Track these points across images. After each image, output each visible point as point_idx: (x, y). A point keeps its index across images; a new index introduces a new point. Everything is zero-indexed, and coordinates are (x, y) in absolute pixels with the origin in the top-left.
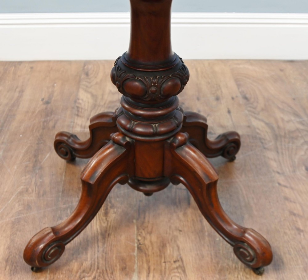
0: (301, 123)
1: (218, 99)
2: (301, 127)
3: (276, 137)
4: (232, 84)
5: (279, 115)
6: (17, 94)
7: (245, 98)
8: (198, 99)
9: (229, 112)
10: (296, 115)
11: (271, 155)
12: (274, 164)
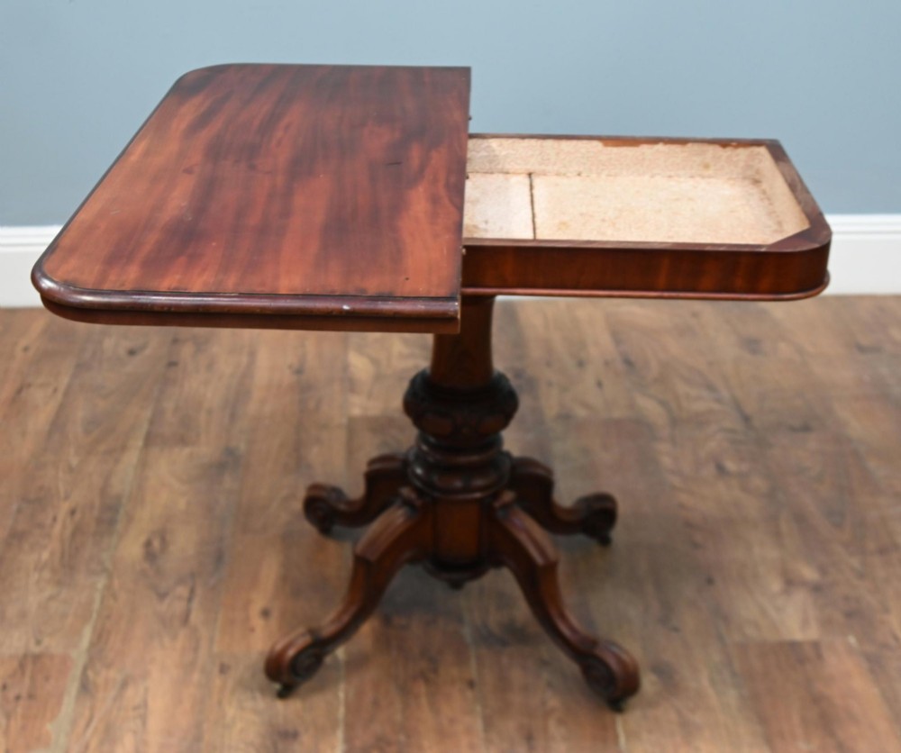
0: (719, 401)
1: (581, 364)
2: (716, 406)
3: (675, 422)
4: (606, 340)
5: (682, 388)
6: (244, 360)
7: (628, 362)
8: (548, 364)
9: (600, 384)
10: (711, 387)
11: (663, 447)
12: (667, 461)
